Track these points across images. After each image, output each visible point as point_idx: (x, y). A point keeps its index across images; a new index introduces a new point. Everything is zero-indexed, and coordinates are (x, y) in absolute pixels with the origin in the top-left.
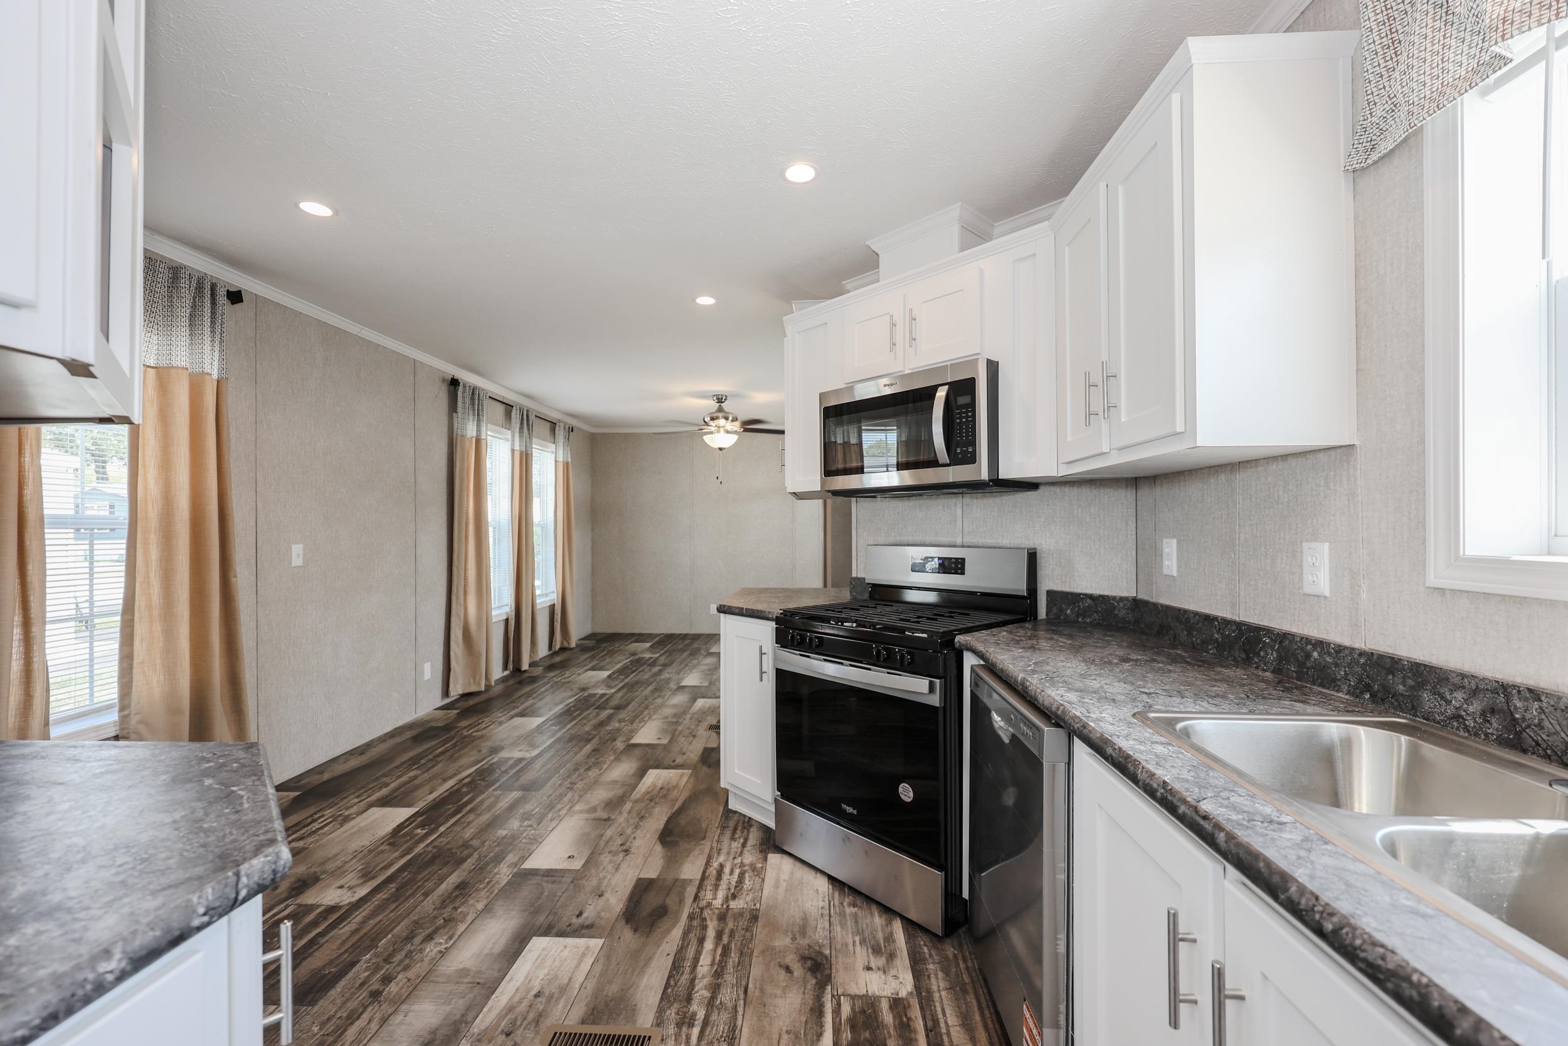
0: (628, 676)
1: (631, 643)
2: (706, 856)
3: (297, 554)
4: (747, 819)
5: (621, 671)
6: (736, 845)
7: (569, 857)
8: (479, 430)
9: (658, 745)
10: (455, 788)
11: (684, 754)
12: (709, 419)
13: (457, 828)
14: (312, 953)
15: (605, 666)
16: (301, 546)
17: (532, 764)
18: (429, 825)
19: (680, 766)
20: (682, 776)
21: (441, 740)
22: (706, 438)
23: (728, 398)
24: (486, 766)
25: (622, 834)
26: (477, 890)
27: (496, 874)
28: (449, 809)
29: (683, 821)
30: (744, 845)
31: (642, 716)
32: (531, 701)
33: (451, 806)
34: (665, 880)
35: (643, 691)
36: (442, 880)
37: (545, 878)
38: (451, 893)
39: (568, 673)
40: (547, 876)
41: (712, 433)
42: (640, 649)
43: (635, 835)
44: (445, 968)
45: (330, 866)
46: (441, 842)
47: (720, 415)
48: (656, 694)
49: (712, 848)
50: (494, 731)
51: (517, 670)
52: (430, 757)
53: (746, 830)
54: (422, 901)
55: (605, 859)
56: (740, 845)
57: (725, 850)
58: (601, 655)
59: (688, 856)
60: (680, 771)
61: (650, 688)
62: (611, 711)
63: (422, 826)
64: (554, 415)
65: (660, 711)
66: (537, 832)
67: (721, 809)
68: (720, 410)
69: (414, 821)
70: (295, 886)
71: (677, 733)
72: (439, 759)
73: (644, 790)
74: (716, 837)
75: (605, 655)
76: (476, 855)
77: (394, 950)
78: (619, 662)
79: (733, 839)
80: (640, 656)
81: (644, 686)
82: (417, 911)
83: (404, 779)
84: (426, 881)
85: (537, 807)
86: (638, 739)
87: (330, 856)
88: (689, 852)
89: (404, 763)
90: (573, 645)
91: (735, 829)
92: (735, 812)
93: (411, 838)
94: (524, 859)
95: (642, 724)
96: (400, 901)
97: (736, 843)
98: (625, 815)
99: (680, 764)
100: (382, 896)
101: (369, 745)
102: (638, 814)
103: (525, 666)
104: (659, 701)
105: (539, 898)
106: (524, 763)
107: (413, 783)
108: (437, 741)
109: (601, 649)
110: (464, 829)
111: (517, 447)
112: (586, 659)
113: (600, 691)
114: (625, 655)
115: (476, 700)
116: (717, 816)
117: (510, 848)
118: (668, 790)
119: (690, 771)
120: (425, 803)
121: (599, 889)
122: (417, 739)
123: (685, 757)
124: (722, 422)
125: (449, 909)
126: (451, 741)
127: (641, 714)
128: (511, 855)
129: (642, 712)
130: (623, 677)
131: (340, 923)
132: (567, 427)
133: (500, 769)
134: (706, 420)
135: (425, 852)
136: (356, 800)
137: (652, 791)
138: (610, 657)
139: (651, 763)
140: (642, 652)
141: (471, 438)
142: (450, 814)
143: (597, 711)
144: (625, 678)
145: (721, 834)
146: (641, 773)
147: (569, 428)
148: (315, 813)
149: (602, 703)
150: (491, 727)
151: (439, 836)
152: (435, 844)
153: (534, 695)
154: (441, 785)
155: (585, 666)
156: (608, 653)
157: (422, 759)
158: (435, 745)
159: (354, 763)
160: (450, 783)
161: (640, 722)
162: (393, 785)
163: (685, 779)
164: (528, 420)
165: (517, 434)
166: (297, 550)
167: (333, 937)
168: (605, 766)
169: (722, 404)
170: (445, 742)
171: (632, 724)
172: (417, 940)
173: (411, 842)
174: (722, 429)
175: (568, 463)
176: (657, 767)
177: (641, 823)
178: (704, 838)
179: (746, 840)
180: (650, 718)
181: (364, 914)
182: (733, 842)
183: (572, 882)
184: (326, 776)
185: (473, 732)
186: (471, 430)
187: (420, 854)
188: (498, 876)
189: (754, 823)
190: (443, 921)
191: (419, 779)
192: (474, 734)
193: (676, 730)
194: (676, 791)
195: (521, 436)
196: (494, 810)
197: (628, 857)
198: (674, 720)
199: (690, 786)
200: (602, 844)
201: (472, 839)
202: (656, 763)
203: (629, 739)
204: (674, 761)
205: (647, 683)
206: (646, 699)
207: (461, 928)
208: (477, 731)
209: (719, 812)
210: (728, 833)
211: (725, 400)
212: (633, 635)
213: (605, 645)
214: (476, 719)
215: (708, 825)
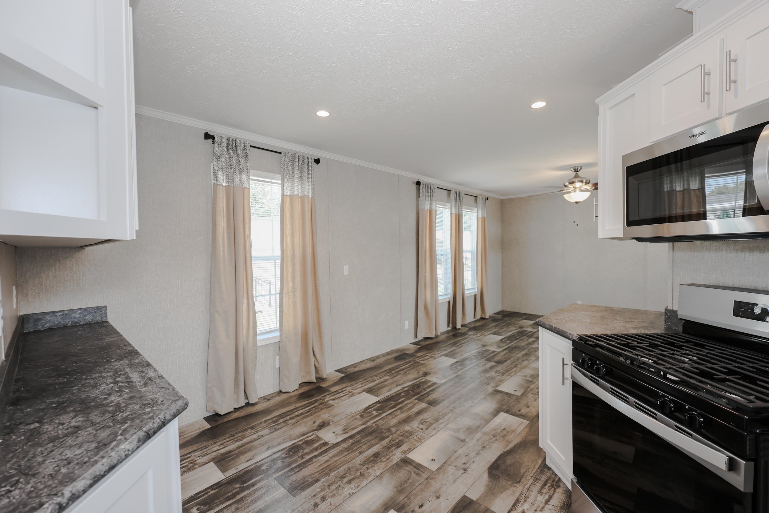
0: (512, 342)
1: (522, 320)
2: (515, 499)
3: (346, 270)
4: (557, 479)
5: (510, 338)
6: (541, 499)
7: (432, 460)
8: (431, 206)
9: (513, 395)
10: (399, 392)
11: (528, 407)
12: (567, 183)
13: (390, 417)
14: (308, 466)
15: (501, 333)
16: (347, 266)
17: (439, 388)
18: (380, 410)
19: (523, 416)
20: (521, 424)
21: (405, 361)
22: (566, 196)
23: (582, 168)
24: (417, 383)
25: (467, 456)
26: (381, 461)
27: (394, 455)
28: (392, 404)
29: (509, 461)
30: (547, 502)
31: (510, 372)
32: (454, 348)
33: (393, 402)
34: (480, 505)
35: (518, 354)
36: (370, 447)
37: (415, 470)
38: (370, 457)
39: (480, 333)
40: (416, 468)
41: (570, 192)
42: (526, 324)
43: (475, 460)
44: (346, 506)
45: (336, 419)
46: (380, 423)
47: (576, 180)
48: (526, 358)
49: (521, 494)
50: (430, 362)
51: (454, 328)
52: (397, 370)
53: (553, 489)
54: (357, 456)
55: (451, 470)
56: (544, 501)
57: (530, 500)
58: (502, 325)
59: (502, 493)
60: (521, 420)
61: (523, 352)
62: (494, 364)
63: (377, 410)
64: (475, 192)
65: (523, 370)
66: (424, 435)
67: (540, 462)
68: (576, 176)
69: (375, 406)
70: (320, 424)
71: (529, 390)
72: (400, 372)
73: (492, 427)
74: (528, 485)
75: (504, 326)
76: (390, 438)
77: (334, 481)
78: (510, 332)
79: (540, 492)
80: (525, 329)
81: (520, 350)
82: (353, 461)
83: (382, 380)
84: (364, 444)
85: (431, 417)
86: (503, 388)
87: (338, 413)
88: (504, 489)
89: (386, 371)
90: (487, 317)
91: (545, 484)
92: (549, 469)
93: (370, 416)
94: (410, 450)
95: (508, 377)
96: (350, 452)
97: (542, 497)
98: (474, 441)
99: (523, 414)
100: (345, 445)
101: (378, 357)
102: (483, 444)
103: (459, 326)
104: (525, 363)
105: (406, 482)
106: (436, 386)
107: (384, 383)
108: (404, 362)
109: (503, 321)
110: (392, 418)
111: (454, 212)
112: (492, 327)
113: (492, 349)
114: (515, 327)
115: (430, 342)
116: (534, 467)
117: (407, 440)
118: (508, 432)
119: (528, 422)
120: (384, 396)
121: (438, 492)
122: (397, 359)
123: (528, 410)
124: (578, 184)
125: (365, 467)
126: (410, 363)
127: (511, 370)
128: (405, 445)
129: (512, 368)
130: (509, 342)
131: (324, 454)
132: (484, 198)
133: (423, 386)
134: (565, 184)
135: (372, 426)
136: (360, 386)
137: (498, 429)
138: (507, 327)
139: (505, 407)
140: (527, 327)
141: (427, 210)
142: (391, 407)
143: (486, 361)
144: (511, 343)
145: (533, 484)
146: (496, 413)
147: (485, 198)
148: (344, 388)
149: (491, 357)
150: (430, 359)
151: (381, 419)
152: (377, 423)
153: (457, 345)
154: (394, 388)
155: (490, 331)
156: (506, 324)
157: (393, 371)
158: (403, 364)
159: (369, 365)
160: (399, 388)
161: (508, 375)
162: (377, 382)
163: (522, 427)
164: (459, 197)
165: (453, 205)
166: (346, 268)
167: (318, 460)
168: (476, 401)
169: (578, 173)
170: (407, 363)
171: (503, 376)
172: (345, 480)
173: (369, 418)
174: (577, 190)
175: (484, 218)
176: (507, 412)
177: (482, 452)
178: (519, 482)
179: (550, 498)
180: (515, 374)
181: (334, 453)
182: (539, 495)
183: (427, 479)
184: (356, 369)
185: (420, 361)
186: (427, 206)
187: (369, 427)
188: (394, 456)
189: (561, 485)
190: (359, 474)
191: (387, 382)
192: (421, 362)
193: (529, 387)
194: (513, 435)
195: (455, 206)
196: (410, 412)
197: (464, 475)
198: (530, 380)
199: (524, 434)
200: (453, 458)
201: (392, 427)
202: (508, 408)
203: (497, 386)
204: (519, 411)
205: (523, 349)
206: (518, 360)
207: (365, 482)
208: (423, 360)
209: (537, 464)
210: (538, 485)
211: (580, 169)
212: (525, 314)
213: (506, 319)
214: (425, 353)
215: (526, 472)
